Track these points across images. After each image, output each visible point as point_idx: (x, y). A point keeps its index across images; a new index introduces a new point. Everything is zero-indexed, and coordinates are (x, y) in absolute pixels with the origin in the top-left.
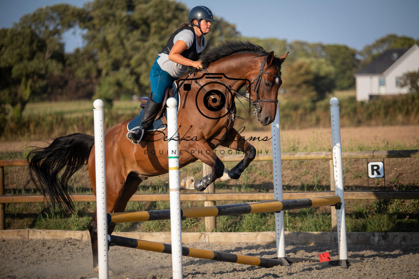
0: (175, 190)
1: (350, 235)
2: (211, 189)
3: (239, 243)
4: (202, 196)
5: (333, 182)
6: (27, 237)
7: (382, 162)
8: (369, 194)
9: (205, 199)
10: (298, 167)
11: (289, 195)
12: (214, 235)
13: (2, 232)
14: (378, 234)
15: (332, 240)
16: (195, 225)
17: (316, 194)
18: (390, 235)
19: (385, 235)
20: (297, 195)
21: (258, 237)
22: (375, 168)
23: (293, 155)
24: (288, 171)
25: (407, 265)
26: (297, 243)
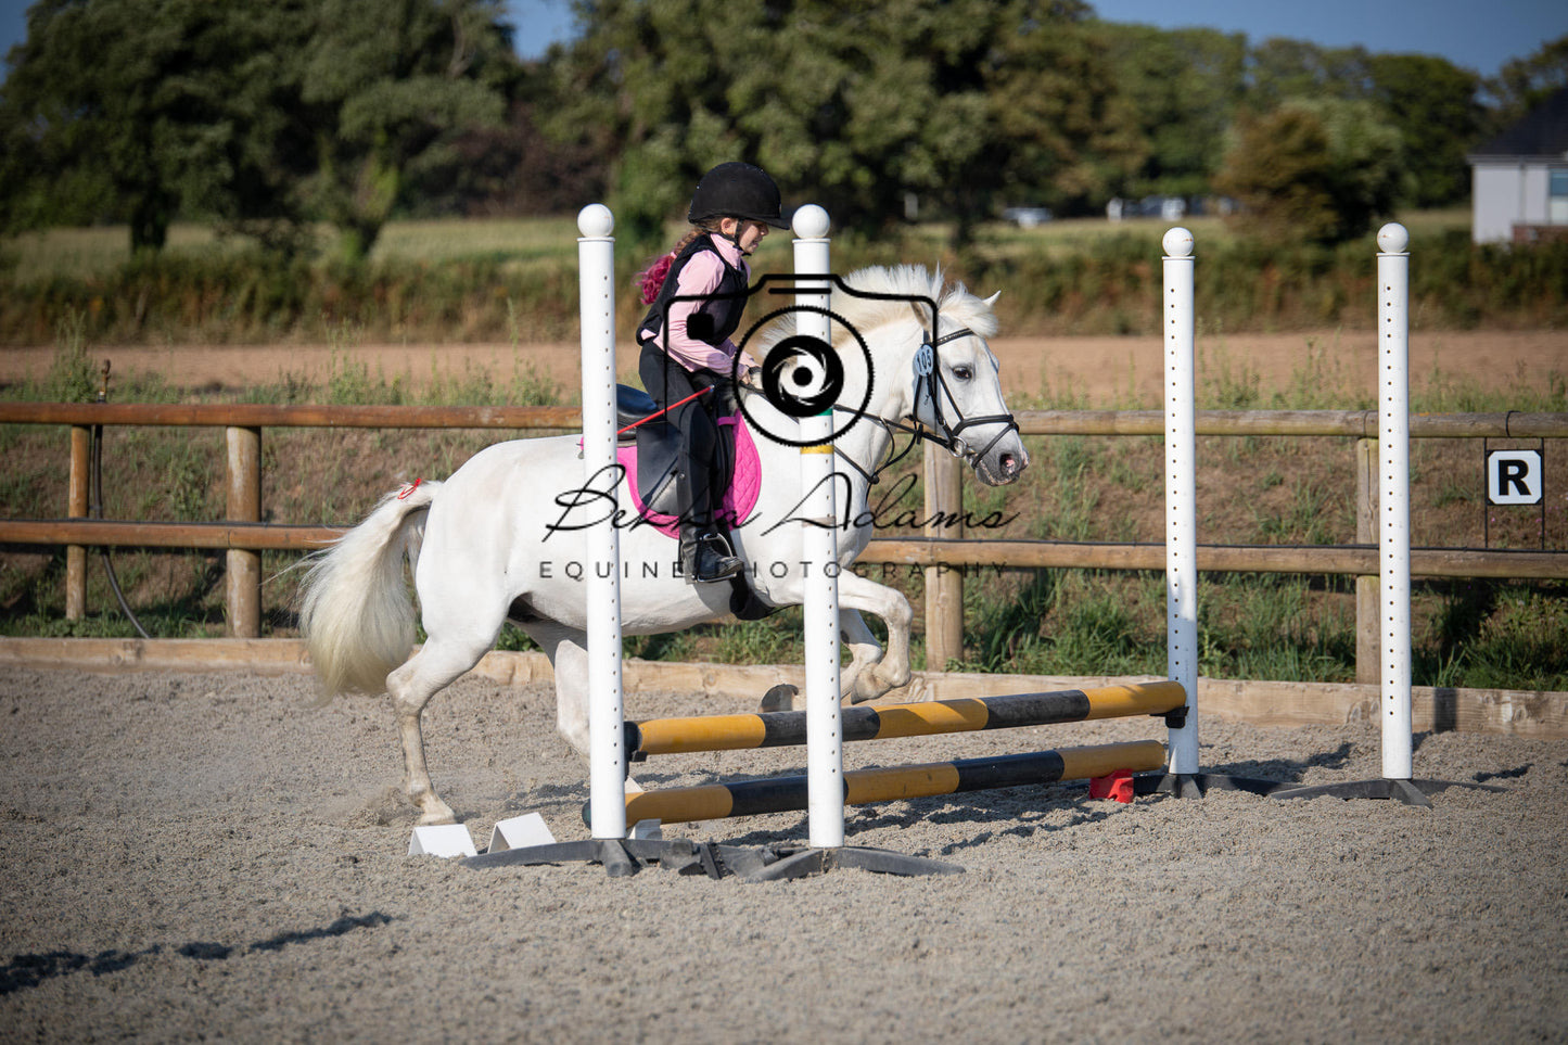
1: (1418, 696)
4: (918, 550)
5: (1366, 516)
7: (1537, 451)
8: (1487, 558)
9: (928, 559)
10: (1251, 461)
11: (1215, 555)
12: (955, 682)
13: (249, 645)
14: (1513, 698)
15: (1356, 713)
17: (1307, 555)
18: (1556, 701)
19: (1538, 698)
20: (1241, 554)
22: (1513, 470)
23: (1235, 417)
24: (1217, 472)
26: (1234, 717)
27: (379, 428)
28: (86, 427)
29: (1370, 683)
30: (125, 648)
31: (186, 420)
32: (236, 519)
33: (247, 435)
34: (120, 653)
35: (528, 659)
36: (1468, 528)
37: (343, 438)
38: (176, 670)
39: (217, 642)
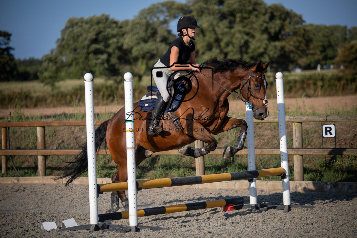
0: (131, 148)
1: (308, 183)
2: (200, 146)
3: (221, 189)
5: (295, 141)
6: (62, 182)
7: (334, 125)
8: (323, 150)
13: (43, 178)
14: (330, 183)
15: (294, 188)
16: (191, 174)
18: (340, 184)
19: (336, 183)
20: (267, 151)
21: (236, 184)
22: (328, 129)
24: (269, 131)
25: (337, 210)
26: (266, 189)
27: (79, 126)
28: (6, 128)
29: (297, 181)
30: (15, 179)
31: (27, 125)
32: (39, 148)
33: (41, 129)
34: (14, 180)
35: (106, 180)
36: (326, 143)
37: (71, 128)
38: (26, 184)
39: (36, 177)
